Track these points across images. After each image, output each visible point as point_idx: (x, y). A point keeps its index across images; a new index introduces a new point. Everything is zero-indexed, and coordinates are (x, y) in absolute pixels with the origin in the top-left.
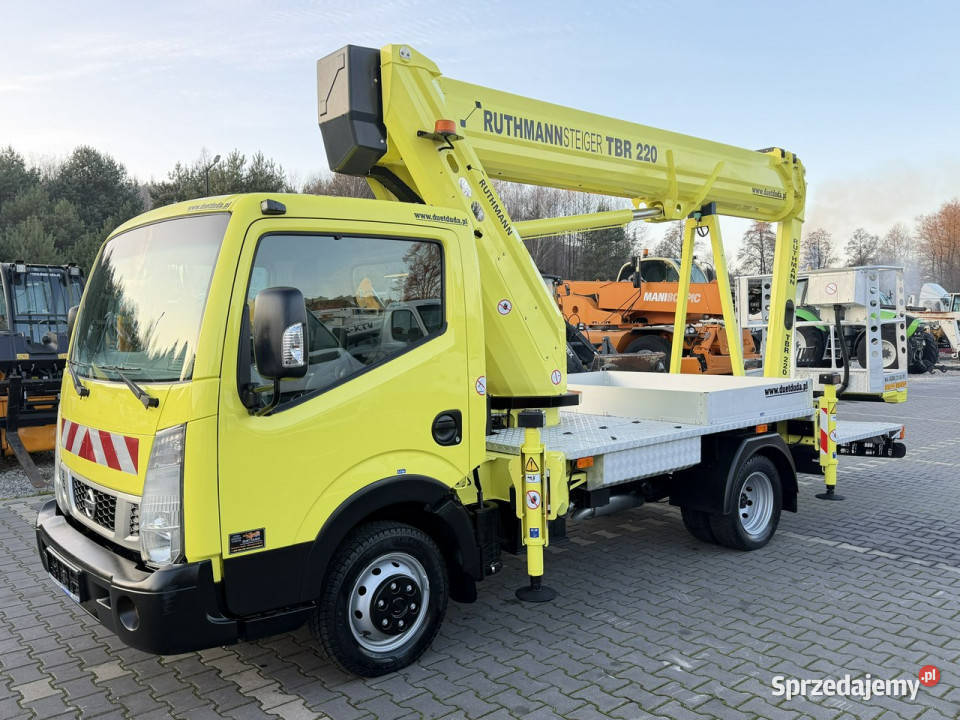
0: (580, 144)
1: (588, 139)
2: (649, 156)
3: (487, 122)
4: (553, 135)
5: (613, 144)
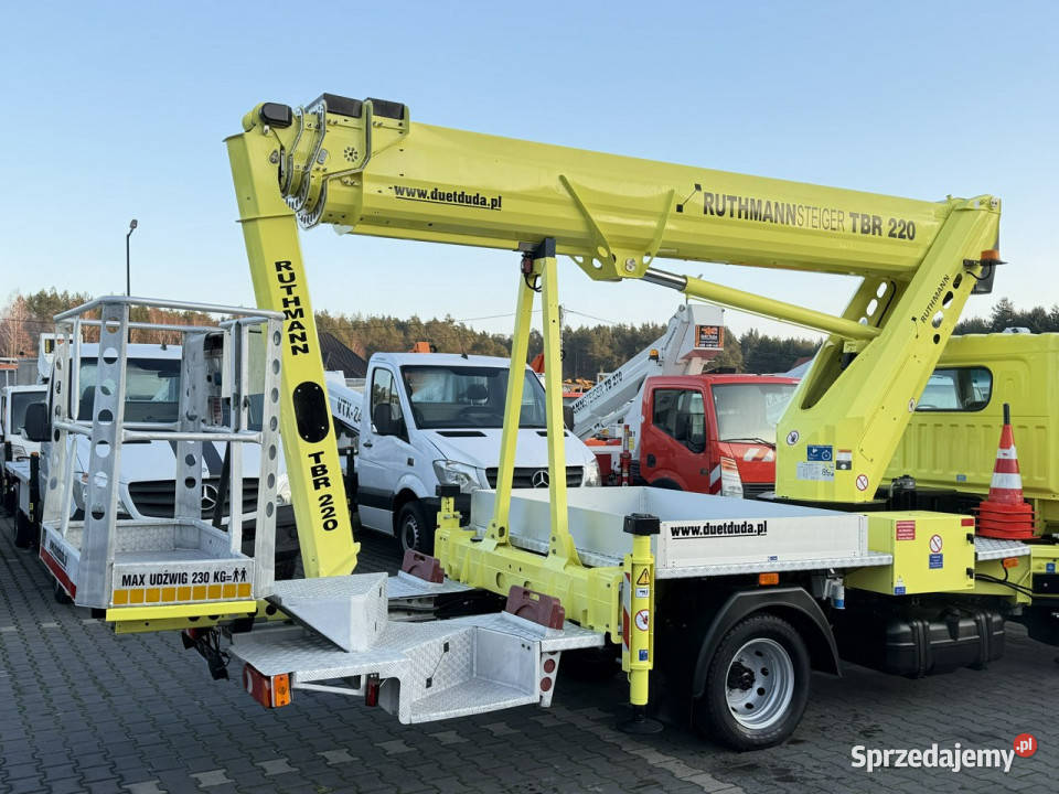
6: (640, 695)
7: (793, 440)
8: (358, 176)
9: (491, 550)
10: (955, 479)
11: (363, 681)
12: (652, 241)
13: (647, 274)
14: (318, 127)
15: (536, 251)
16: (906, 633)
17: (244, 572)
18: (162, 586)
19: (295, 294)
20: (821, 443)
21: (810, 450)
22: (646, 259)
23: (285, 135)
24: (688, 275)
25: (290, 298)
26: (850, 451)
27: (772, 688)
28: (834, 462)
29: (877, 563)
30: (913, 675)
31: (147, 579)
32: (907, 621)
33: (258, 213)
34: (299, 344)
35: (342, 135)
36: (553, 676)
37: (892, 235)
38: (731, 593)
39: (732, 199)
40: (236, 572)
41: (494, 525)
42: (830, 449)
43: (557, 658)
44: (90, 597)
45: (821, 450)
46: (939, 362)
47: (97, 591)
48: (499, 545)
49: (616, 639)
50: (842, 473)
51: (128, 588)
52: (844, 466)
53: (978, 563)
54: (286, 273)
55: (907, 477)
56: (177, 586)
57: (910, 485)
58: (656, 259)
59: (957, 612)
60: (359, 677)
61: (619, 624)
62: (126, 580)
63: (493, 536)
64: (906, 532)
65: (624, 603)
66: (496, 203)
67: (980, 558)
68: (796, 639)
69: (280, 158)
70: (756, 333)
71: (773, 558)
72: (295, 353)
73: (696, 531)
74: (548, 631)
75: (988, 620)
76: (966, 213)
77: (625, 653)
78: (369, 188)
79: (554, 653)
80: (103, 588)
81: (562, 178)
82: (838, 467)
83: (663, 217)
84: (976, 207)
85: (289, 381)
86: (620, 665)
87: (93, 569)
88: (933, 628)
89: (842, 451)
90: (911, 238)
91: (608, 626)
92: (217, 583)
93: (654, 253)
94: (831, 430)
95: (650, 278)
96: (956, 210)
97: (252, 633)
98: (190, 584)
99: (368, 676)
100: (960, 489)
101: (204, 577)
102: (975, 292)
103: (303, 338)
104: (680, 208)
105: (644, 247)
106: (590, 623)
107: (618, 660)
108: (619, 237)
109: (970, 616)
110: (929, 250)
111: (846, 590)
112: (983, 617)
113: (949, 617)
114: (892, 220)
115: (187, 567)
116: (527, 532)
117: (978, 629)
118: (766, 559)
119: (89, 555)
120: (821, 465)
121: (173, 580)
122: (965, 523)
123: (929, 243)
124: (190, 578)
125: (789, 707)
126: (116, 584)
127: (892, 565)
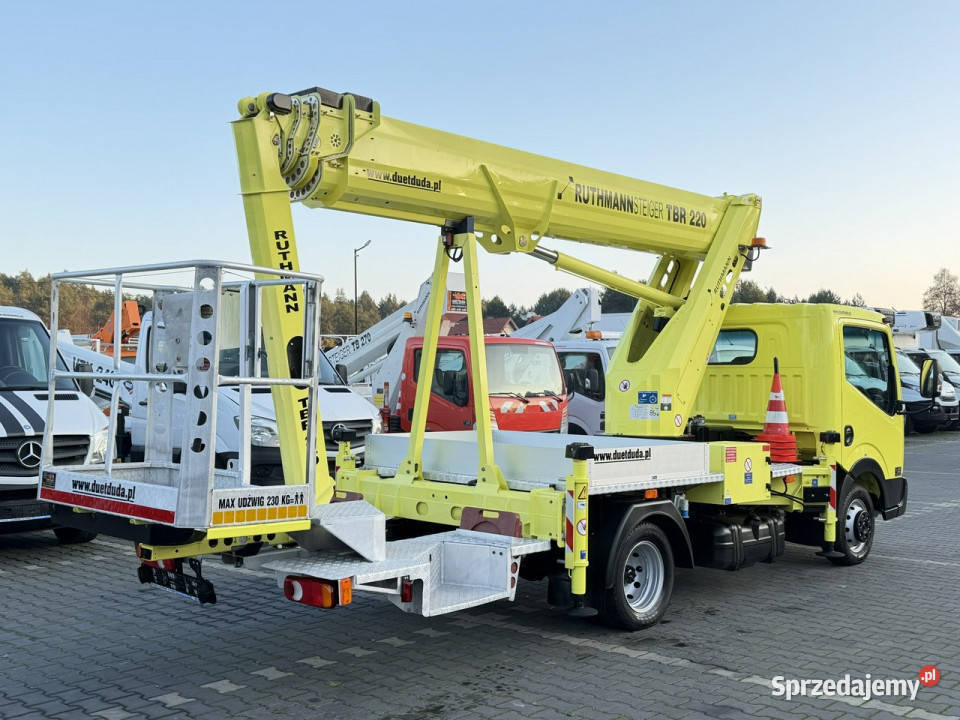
6: (579, 586)
7: (625, 387)
8: (343, 160)
9: (410, 484)
10: (727, 418)
11: (399, 582)
12: (539, 222)
13: (535, 250)
14: (311, 115)
15: (456, 228)
16: (727, 535)
17: (302, 496)
18: (247, 508)
19: (289, 260)
20: (649, 389)
21: (640, 395)
22: (534, 237)
23: (285, 120)
24: (559, 251)
25: (286, 263)
26: (670, 396)
27: (646, 582)
28: (659, 405)
29: (715, 480)
30: (731, 568)
31: (236, 502)
32: (728, 526)
33: (263, 188)
34: (292, 303)
35: (330, 124)
36: (516, 575)
37: (692, 223)
38: (629, 506)
39: (593, 189)
40: (297, 496)
41: (409, 463)
42: (656, 395)
43: (518, 561)
44: (191, 519)
45: (649, 395)
46: (723, 325)
47: (199, 513)
48: (415, 479)
49: (560, 544)
50: (665, 414)
51: (223, 510)
52: (666, 408)
53: (772, 479)
54: (282, 241)
55: (699, 416)
56: (257, 507)
57: (702, 423)
58: (543, 238)
59: (758, 518)
60: (396, 579)
61: (563, 532)
62: (222, 504)
63: (408, 472)
64: (731, 456)
65: (567, 515)
66: (437, 186)
67: (774, 476)
68: (665, 541)
69: (282, 141)
70: (394, 298)
71: (655, 478)
72: (288, 311)
73: (608, 457)
74: (513, 540)
75: (775, 524)
76: (739, 208)
77: (568, 554)
78: (352, 170)
79: (517, 557)
80: (205, 511)
81: (483, 167)
82: (662, 409)
83: (550, 203)
84: (747, 203)
85: (284, 335)
86: (563, 565)
87: (194, 495)
88: (744, 530)
89: (664, 396)
90: (704, 226)
91: (551, 534)
92: (283, 506)
93: (542, 233)
94: (656, 379)
95: (538, 254)
96: (731, 205)
97: (258, 556)
98: (266, 506)
99: (403, 578)
100: (736, 426)
101: (275, 500)
102: (743, 270)
103: (295, 298)
104: (560, 197)
105: (532, 227)
106: (533, 533)
107: (559, 561)
108: (523, 218)
109: (764, 521)
110: (715, 235)
111: (689, 503)
112: (772, 522)
113: (752, 522)
114: (692, 211)
115: (264, 491)
116: (436, 467)
117: (769, 531)
118: (651, 478)
119: (189, 483)
120: (649, 407)
121: (254, 504)
122: (765, 449)
123: (714, 232)
124: (266, 501)
125: (661, 594)
126: (215, 508)
127: (722, 482)
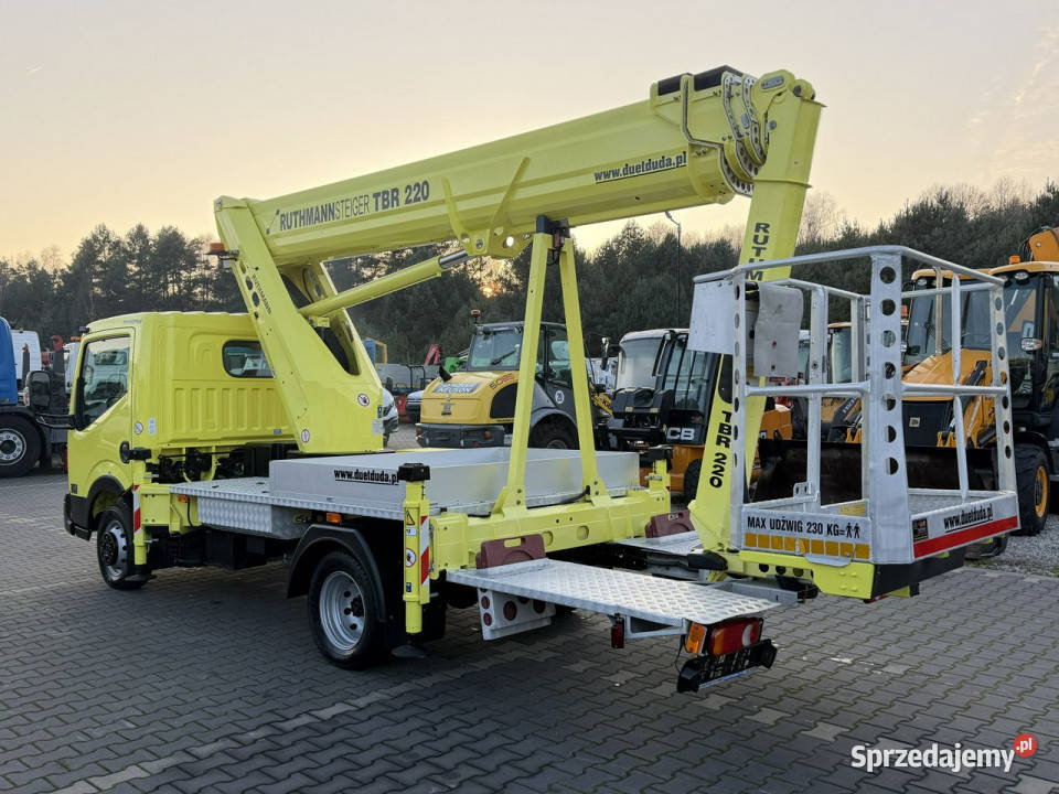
0: (349, 211)
1: (356, 204)
2: (420, 195)
3: (282, 223)
4: (328, 212)
5: (380, 199)
